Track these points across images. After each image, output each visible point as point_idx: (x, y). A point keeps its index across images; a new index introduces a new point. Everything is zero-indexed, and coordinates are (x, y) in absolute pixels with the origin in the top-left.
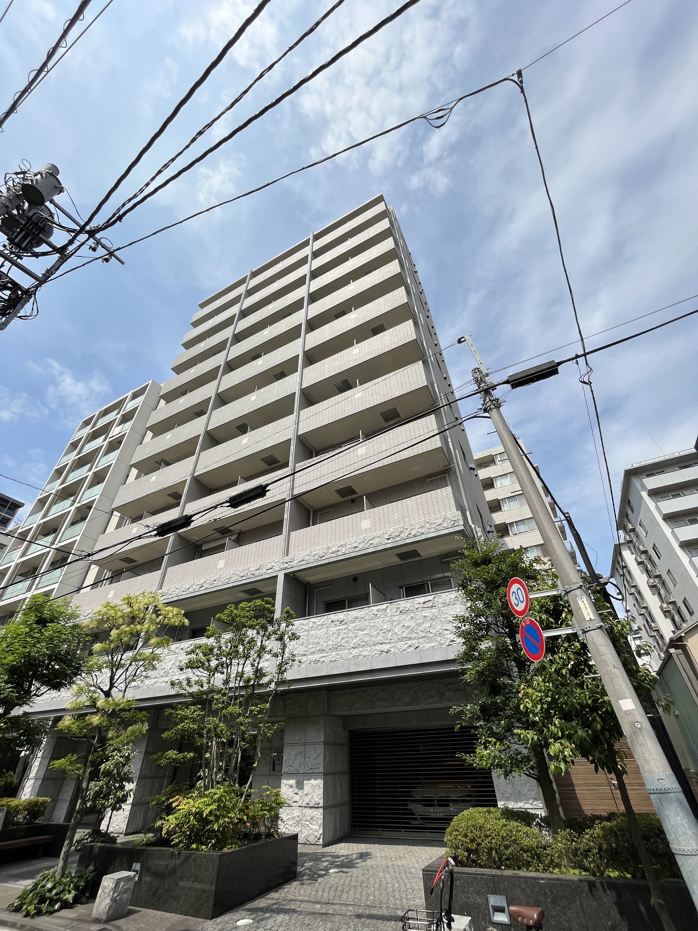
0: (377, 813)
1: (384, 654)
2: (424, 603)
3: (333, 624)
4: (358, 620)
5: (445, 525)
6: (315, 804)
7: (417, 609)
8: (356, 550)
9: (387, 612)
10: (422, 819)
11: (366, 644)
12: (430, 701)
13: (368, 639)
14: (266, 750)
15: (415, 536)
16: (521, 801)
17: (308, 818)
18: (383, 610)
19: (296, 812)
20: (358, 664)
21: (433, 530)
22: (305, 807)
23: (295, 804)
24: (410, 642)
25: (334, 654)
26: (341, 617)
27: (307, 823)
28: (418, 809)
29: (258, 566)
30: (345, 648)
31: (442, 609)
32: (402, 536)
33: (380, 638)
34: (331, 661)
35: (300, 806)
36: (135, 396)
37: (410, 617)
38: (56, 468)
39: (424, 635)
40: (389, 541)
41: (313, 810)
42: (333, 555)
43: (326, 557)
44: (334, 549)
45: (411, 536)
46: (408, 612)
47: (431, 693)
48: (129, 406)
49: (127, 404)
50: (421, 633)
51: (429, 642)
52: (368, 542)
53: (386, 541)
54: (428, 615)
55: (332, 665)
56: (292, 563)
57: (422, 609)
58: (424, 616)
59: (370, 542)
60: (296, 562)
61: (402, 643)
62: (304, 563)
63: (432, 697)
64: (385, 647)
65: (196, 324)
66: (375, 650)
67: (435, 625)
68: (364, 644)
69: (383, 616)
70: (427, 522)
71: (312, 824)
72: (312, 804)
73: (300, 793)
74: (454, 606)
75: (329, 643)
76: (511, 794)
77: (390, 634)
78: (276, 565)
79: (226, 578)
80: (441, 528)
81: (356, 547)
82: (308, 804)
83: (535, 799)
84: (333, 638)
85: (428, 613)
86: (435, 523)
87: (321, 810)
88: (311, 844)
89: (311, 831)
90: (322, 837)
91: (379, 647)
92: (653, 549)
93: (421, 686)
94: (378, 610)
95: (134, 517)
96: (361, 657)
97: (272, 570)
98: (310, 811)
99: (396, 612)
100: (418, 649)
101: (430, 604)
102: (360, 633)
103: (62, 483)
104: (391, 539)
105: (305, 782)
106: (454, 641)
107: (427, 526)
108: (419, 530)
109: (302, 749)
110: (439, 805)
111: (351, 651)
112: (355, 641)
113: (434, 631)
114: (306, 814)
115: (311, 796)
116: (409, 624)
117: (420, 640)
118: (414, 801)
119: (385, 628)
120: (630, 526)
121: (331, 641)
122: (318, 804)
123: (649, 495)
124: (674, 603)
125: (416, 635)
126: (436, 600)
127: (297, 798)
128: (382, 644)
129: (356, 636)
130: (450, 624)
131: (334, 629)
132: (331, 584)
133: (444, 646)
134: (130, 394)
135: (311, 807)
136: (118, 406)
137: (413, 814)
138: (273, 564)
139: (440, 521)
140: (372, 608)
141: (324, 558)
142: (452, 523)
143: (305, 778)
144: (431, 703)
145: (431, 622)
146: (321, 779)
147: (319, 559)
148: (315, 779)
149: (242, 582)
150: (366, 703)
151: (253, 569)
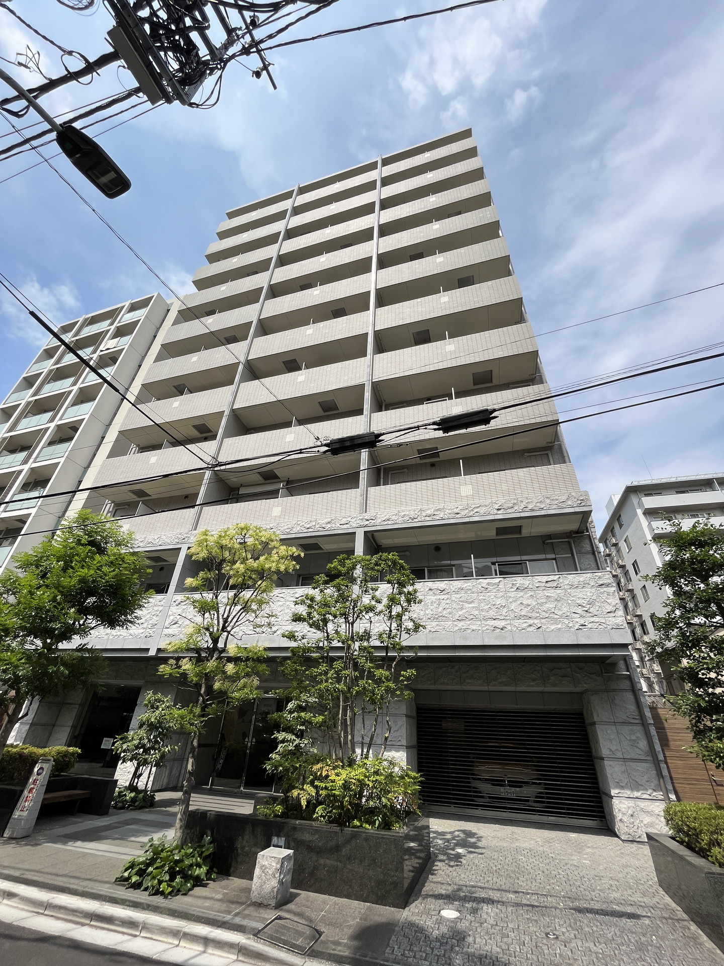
0: (449, 790)
1: (498, 630)
2: (547, 582)
3: (431, 593)
4: (463, 592)
5: (570, 503)
7: (537, 587)
8: (458, 516)
9: (500, 586)
10: (490, 798)
11: (475, 618)
12: (531, 683)
13: (477, 612)
15: (532, 510)
16: (638, 791)
18: (495, 584)
20: (465, 638)
21: (554, 507)
24: (530, 622)
25: (434, 624)
26: (442, 585)
28: (486, 788)
29: (329, 520)
30: (447, 619)
31: (569, 591)
32: (516, 508)
33: (492, 613)
34: (430, 631)
36: (133, 308)
37: (529, 595)
38: (25, 375)
39: (547, 616)
40: (500, 512)
42: (428, 519)
43: (419, 519)
44: (429, 512)
45: (527, 509)
46: (526, 590)
47: (533, 676)
48: (127, 318)
49: (123, 315)
50: (544, 614)
51: (553, 624)
52: (472, 510)
53: (496, 512)
54: (552, 595)
55: (432, 635)
56: (374, 521)
57: (544, 588)
58: (547, 596)
59: (476, 511)
60: (379, 521)
61: (520, 621)
62: (390, 523)
63: (534, 680)
64: (501, 624)
65: (223, 235)
66: (486, 625)
67: (561, 607)
68: (472, 617)
69: (495, 591)
70: (547, 498)
74: (583, 590)
75: (427, 612)
76: (627, 784)
77: (505, 610)
78: (352, 520)
79: (286, 527)
80: (564, 506)
81: (458, 513)
83: (655, 791)
84: (432, 607)
85: (551, 593)
86: (557, 500)
91: (492, 623)
92: (633, 564)
94: (488, 584)
95: (142, 446)
96: (469, 631)
97: (347, 525)
99: (512, 588)
100: (541, 629)
101: (555, 584)
102: (467, 605)
103: (35, 394)
104: (502, 510)
106: (585, 625)
107: (548, 501)
108: (538, 504)
110: (510, 786)
111: (455, 623)
112: (460, 613)
113: (560, 613)
116: (529, 602)
117: (543, 621)
118: (479, 779)
119: (498, 603)
120: (614, 541)
121: (429, 610)
123: (644, 514)
124: (640, 616)
125: (538, 615)
126: (561, 580)
128: (494, 619)
129: (462, 609)
130: (580, 607)
131: (433, 598)
132: (407, 551)
133: (572, 629)
134: (127, 304)
136: (112, 315)
137: (480, 792)
138: (349, 519)
139: (563, 498)
140: (480, 580)
141: (416, 520)
142: (579, 502)
144: (533, 686)
145: (556, 603)
146: (403, 751)
147: (410, 520)
148: (396, 751)
149: (309, 534)
150: (454, 679)
151: (323, 522)
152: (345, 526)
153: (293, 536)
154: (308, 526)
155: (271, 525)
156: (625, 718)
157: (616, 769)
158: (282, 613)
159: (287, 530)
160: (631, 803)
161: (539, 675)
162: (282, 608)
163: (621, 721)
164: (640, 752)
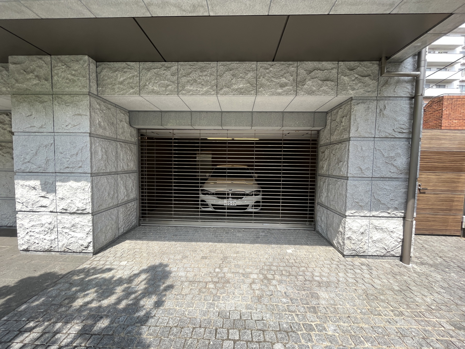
6: (78, 210)
12: (280, 91)
16: (376, 211)
19: (47, 219)
22: (61, 212)
23: (42, 209)
27: (67, 230)
35: (51, 212)
41: (75, 216)
47: (284, 80)
71: (73, 231)
72: (72, 210)
73: (51, 196)
82: (66, 210)
83: (396, 209)
87: (90, 217)
88: (74, 253)
89: (73, 239)
90: (91, 244)
93: (268, 69)
98: (70, 217)
105: (58, 184)
109: (48, 140)
114: (64, 220)
115: (69, 201)
122: (83, 210)
127: (45, 202)
135: (71, 213)
143: (58, 178)
146: (86, 180)
148: (76, 180)
150: (168, 86)
156: (390, 131)
157: (360, 189)
160: (365, 221)
161: (291, 78)
163: (384, 136)
164: (393, 170)
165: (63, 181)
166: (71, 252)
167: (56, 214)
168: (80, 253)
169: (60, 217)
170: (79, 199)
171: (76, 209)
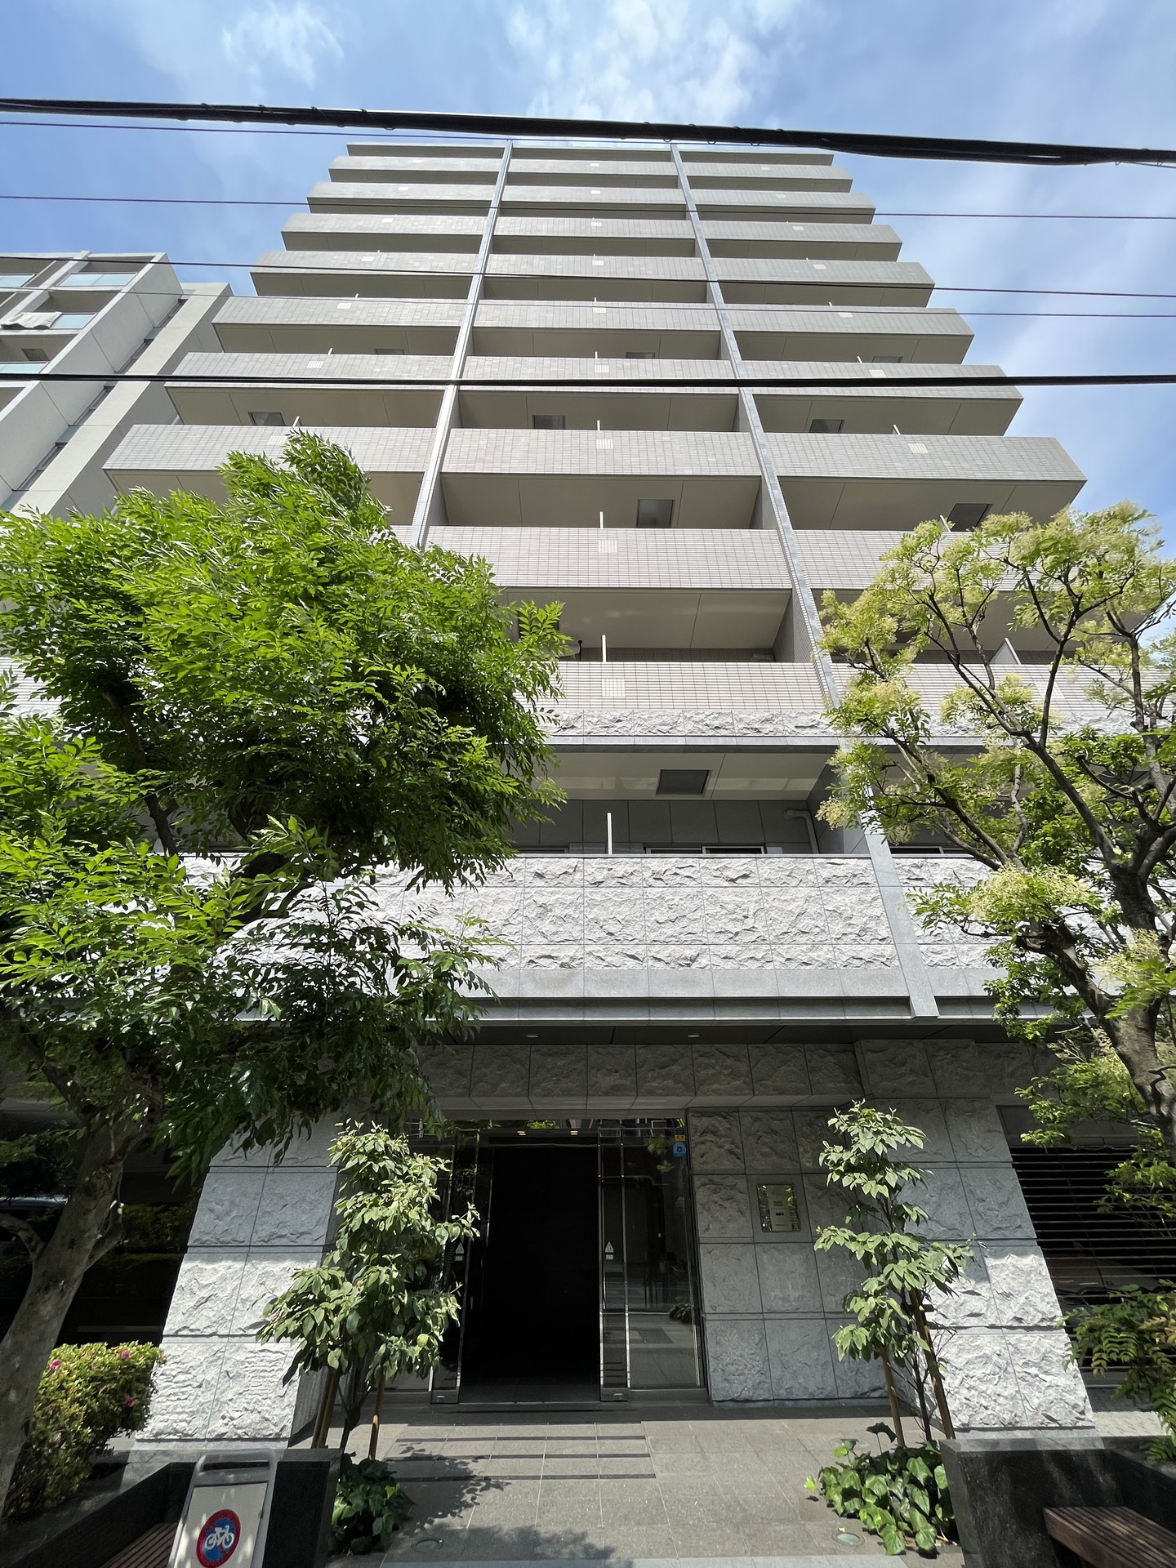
6: (1042, 1320)
14: (731, 1178)
17: (1035, 1358)
19: (990, 1344)
22: (1012, 1328)
23: (974, 1321)
27: (1034, 1371)
35: (992, 1327)
41: (1036, 1336)
71: (1046, 1373)
72: (1030, 1321)
73: (982, 1288)
79: (657, 722)
82: (1019, 1320)
87: (1064, 1336)
88: (1061, 1428)
89: (1050, 1391)
97: (814, 730)
98: (1030, 1338)
105: (990, 1262)
109: (953, 1178)
114: (1022, 1346)
115: (1022, 1300)
122: (1052, 1320)
127: (975, 1303)
135: (1028, 1329)
138: (815, 716)
143: (989, 1251)
146: (1037, 1255)
147: (961, 733)
148: (1018, 1254)
149: (721, 742)
151: (752, 717)
152: (810, 732)
153: (681, 741)
154: (716, 723)
155: (617, 714)
158: (699, 913)
159: (661, 728)
162: (697, 902)
165: (997, 1256)
166: (1056, 1428)
167: (999, 1331)
168: (1070, 1428)
169: (1013, 1337)
170: (1039, 1296)
171: (1040, 1316)
